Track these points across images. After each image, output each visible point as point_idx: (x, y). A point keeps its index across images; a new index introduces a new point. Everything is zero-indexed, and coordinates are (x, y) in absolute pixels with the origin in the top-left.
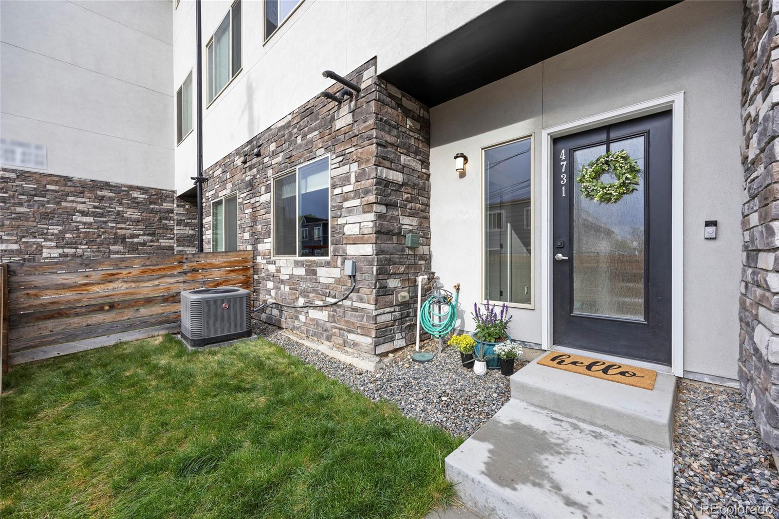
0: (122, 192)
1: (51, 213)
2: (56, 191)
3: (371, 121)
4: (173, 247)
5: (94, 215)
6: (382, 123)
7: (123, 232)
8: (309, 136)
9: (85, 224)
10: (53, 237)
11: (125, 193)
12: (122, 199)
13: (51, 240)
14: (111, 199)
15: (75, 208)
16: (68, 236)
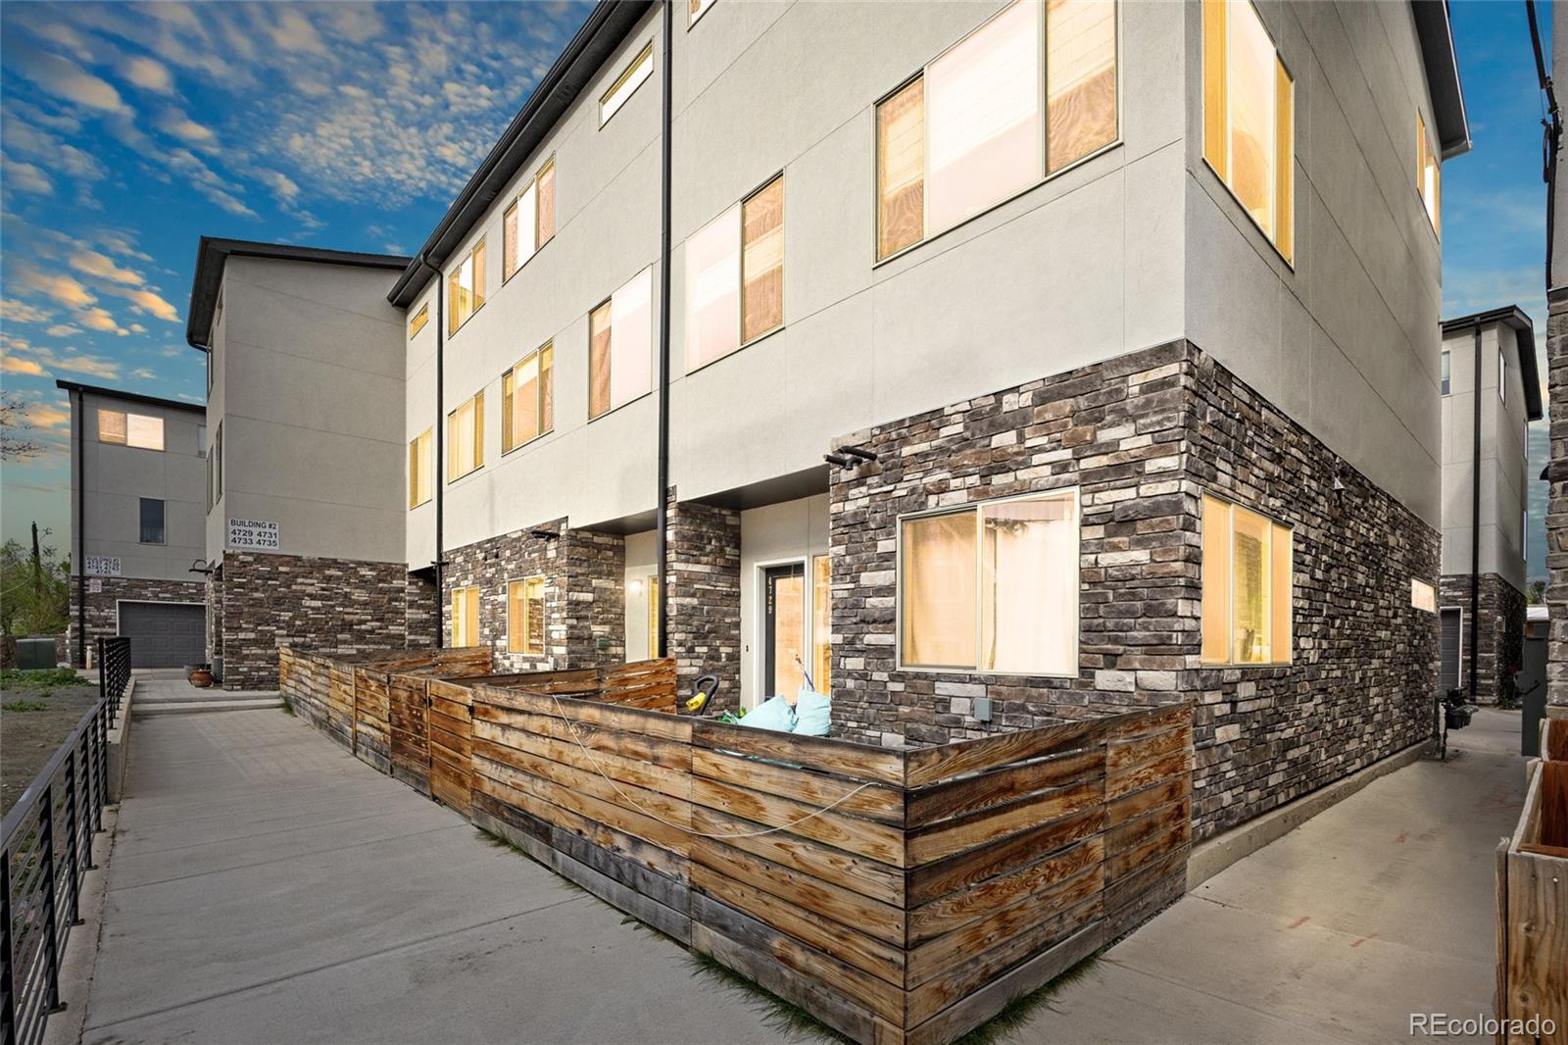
0: (349, 568)
1: (283, 598)
2: (287, 573)
3: (565, 561)
4: (403, 635)
5: (322, 598)
6: (571, 562)
7: (351, 617)
8: (533, 555)
9: (313, 609)
10: (284, 625)
11: (353, 570)
12: (350, 578)
13: (282, 628)
14: (338, 578)
15: (305, 591)
16: (298, 623)
